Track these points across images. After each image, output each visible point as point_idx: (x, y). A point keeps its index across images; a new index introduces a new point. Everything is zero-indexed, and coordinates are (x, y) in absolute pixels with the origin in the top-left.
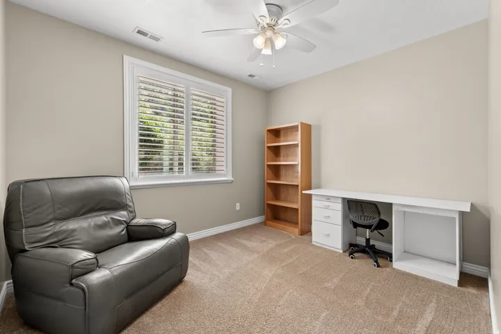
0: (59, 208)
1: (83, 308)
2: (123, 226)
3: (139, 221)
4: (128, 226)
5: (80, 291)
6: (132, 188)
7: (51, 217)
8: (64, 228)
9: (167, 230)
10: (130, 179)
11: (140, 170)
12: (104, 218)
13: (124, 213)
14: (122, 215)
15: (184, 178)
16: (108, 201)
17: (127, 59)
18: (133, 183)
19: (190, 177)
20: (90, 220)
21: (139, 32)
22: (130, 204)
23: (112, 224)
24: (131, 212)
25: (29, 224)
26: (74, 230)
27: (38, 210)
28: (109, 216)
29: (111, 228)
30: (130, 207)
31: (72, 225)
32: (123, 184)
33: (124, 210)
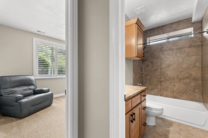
0: (12, 84)
1: (20, 107)
2: (32, 90)
3: (38, 89)
4: (34, 90)
5: (19, 103)
6: (36, 79)
7: (10, 86)
8: (14, 90)
9: (46, 91)
10: (35, 76)
11: (39, 74)
12: (26, 88)
13: (33, 87)
14: (32, 87)
15: (55, 76)
16: (27, 83)
17: (34, 38)
18: (36, 78)
19: (57, 76)
20: (21, 88)
21: (38, 31)
22: (35, 84)
23: (28, 90)
24: (35, 86)
25: (3, 88)
26: (16, 91)
27: (6, 84)
28: (28, 87)
29: (28, 91)
30: (35, 85)
31: (16, 89)
32: (32, 78)
33: (33, 86)
